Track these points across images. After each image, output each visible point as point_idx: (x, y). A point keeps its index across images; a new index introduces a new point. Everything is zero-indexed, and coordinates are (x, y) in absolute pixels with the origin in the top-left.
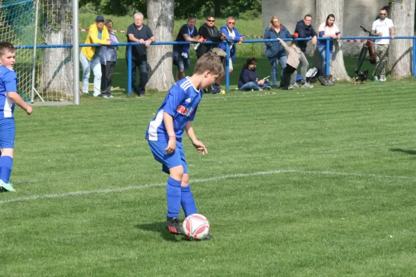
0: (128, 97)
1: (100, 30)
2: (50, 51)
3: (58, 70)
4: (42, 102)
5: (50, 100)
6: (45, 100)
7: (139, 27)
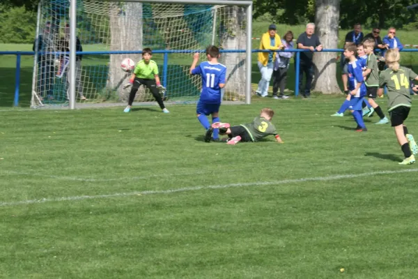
0: (295, 98)
1: (272, 38)
2: (225, 55)
3: (232, 73)
5: (224, 100)
7: (309, 35)
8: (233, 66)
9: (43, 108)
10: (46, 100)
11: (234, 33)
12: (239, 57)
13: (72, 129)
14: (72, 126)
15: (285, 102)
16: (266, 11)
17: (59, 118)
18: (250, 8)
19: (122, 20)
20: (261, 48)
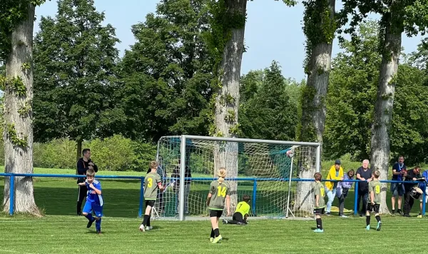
0: (354, 217)
1: (337, 170)
3: (306, 197)
4: (294, 217)
5: (299, 216)
6: (296, 216)
7: (365, 169)
8: (308, 192)
9: (159, 219)
10: (162, 214)
11: (308, 166)
12: (311, 185)
13: (175, 235)
14: (176, 233)
15: (344, 219)
16: (347, 152)
17: (168, 227)
18: (318, 148)
19: (222, 155)
20: (328, 179)
